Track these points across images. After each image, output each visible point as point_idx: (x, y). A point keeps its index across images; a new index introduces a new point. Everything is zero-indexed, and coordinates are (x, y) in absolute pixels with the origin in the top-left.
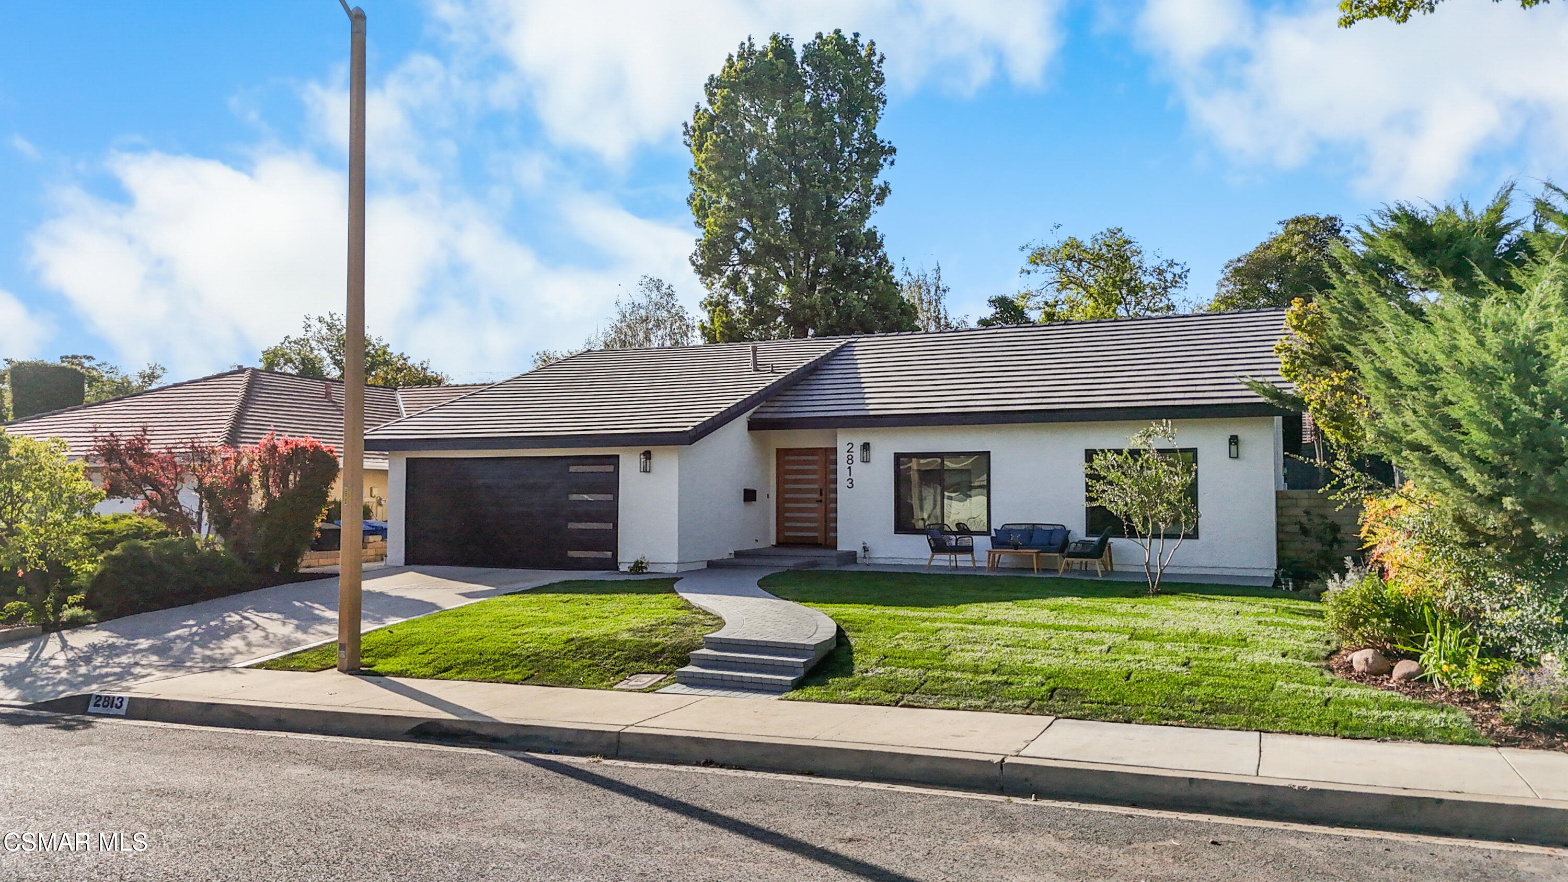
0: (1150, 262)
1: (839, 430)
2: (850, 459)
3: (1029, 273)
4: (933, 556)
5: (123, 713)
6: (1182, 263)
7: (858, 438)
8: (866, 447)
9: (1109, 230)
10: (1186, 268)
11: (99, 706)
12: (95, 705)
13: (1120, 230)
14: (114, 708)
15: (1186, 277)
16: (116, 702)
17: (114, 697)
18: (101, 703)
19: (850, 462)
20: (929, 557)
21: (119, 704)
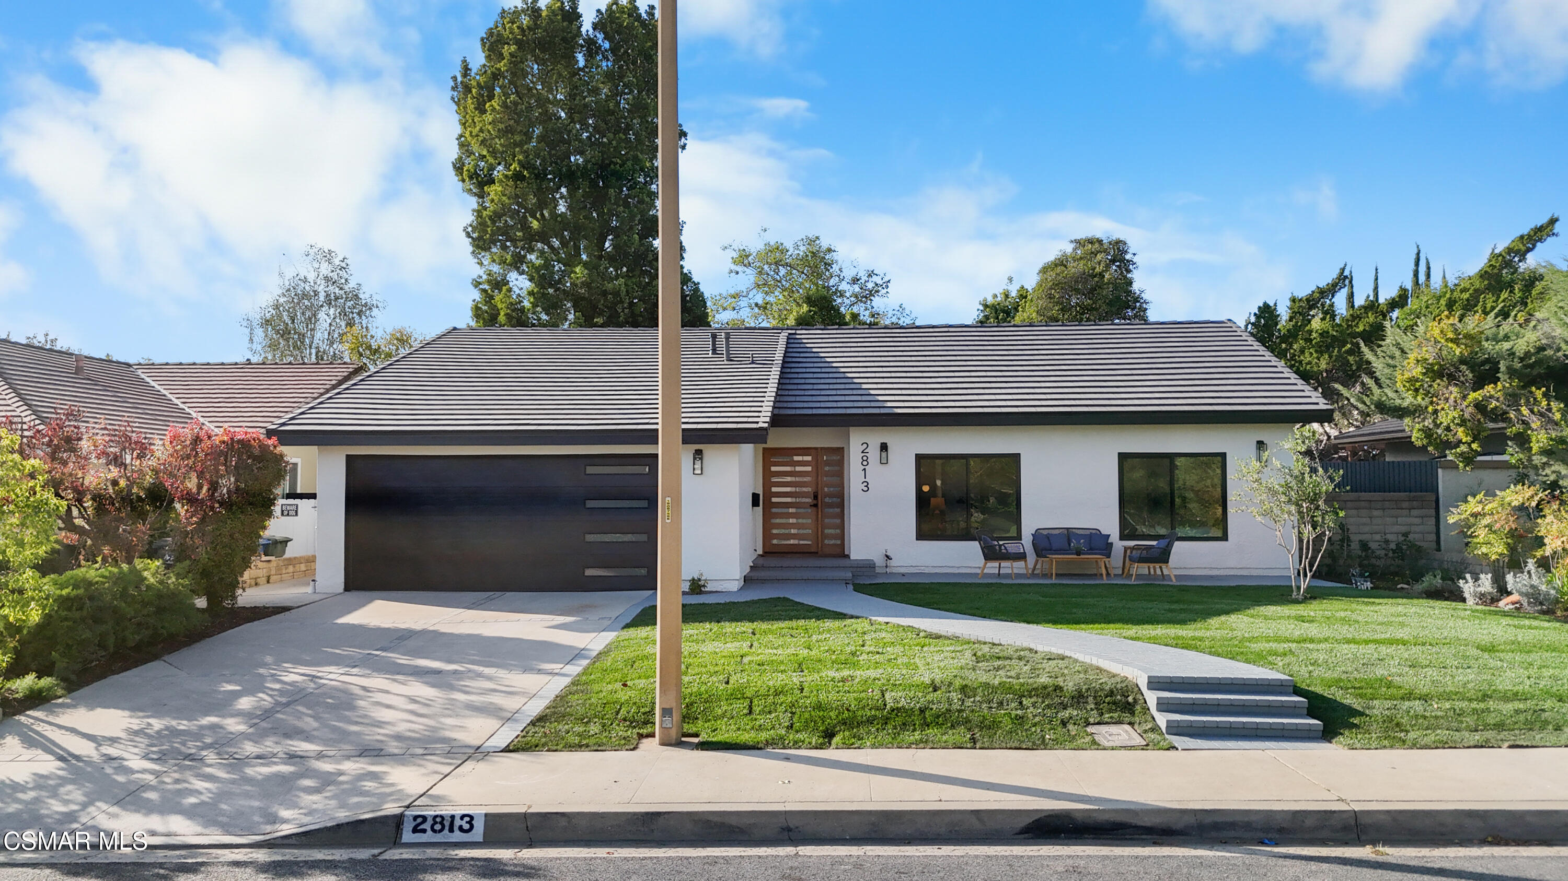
0: (848, 274)
1: (851, 429)
2: (865, 461)
3: (737, 273)
4: (986, 564)
5: (480, 839)
6: (882, 275)
7: (875, 437)
8: (884, 447)
9: (807, 238)
10: (886, 279)
11: (424, 831)
12: (415, 830)
13: (818, 238)
14: (457, 832)
15: (887, 287)
16: (458, 822)
17: (453, 817)
18: (426, 826)
19: (865, 463)
20: (982, 565)
21: (466, 827)
